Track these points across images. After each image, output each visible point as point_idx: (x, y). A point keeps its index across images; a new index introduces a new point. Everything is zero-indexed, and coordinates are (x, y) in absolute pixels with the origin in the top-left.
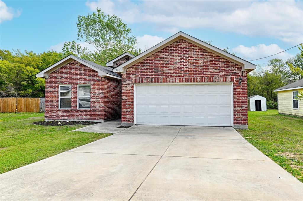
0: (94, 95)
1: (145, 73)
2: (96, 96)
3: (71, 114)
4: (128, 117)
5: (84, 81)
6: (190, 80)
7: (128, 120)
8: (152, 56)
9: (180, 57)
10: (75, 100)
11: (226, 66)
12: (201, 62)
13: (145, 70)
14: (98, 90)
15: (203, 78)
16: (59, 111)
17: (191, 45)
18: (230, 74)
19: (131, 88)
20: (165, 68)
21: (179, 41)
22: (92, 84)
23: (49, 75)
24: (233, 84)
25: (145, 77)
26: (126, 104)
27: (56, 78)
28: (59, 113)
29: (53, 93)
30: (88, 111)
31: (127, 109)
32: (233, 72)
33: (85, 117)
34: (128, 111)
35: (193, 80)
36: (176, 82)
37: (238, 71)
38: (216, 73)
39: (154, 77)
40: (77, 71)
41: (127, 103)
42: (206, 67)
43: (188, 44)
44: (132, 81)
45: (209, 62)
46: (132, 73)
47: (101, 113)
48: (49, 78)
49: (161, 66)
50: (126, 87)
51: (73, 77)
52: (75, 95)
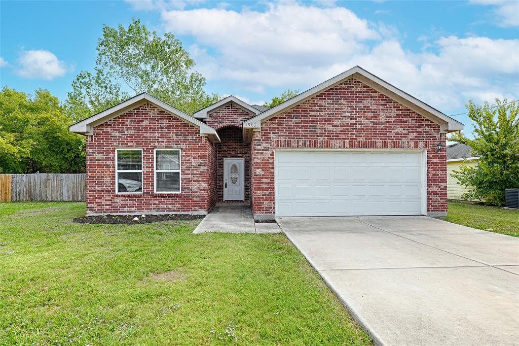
0: (188, 169)
1: (294, 131)
2: (192, 170)
3: (143, 202)
4: (266, 204)
5: (169, 142)
6: (366, 144)
7: (266, 210)
8: (305, 103)
9: (351, 107)
10: (149, 177)
11: (418, 125)
12: (382, 117)
13: (293, 126)
14: (196, 158)
15: (385, 142)
16: (118, 196)
17: (368, 90)
18: (424, 137)
19: (271, 155)
20: (328, 124)
21: (350, 82)
22: (184, 147)
23: (94, 130)
24: (426, 151)
25: (294, 138)
26: (263, 183)
27: (109, 134)
28: (117, 200)
29: (102, 163)
30: (177, 197)
31: (263, 190)
32: (427, 134)
33: (170, 206)
34: (265, 195)
35: (371, 145)
36: (344, 147)
37: (434, 133)
38: (403, 134)
39: (309, 138)
40: (152, 123)
41: (264, 180)
42: (390, 125)
43: (364, 87)
44: (272, 144)
45: (394, 117)
46: (271, 130)
47: (201, 199)
48: (94, 134)
49: (321, 121)
50: (261, 153)
51: (145, 135)
52: (150, 167)
